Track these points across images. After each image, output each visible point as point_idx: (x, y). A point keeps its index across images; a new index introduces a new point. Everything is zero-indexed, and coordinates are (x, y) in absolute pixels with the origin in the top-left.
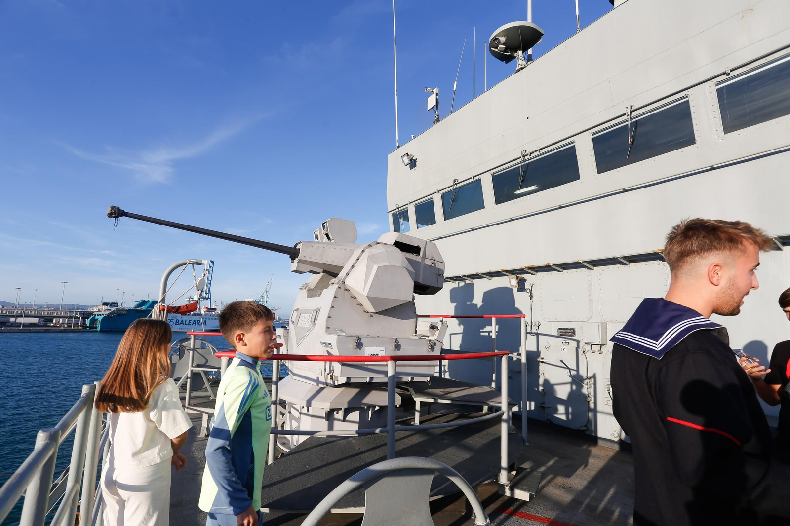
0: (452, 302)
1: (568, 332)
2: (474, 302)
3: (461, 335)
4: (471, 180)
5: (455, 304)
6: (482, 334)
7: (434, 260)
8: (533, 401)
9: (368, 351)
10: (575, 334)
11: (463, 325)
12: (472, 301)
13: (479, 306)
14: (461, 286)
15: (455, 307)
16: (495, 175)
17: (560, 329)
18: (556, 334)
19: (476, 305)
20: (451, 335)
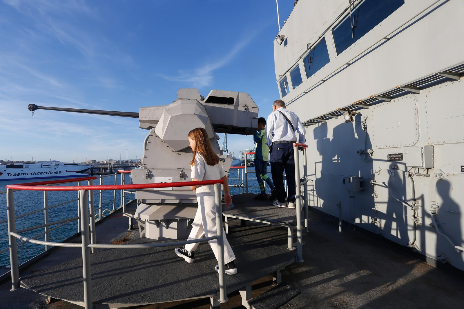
0: (315, 139)
1: (397, 157)
2: (328, 137)
3: (321, 163)
4: (319, 41)
5: (317, 140)
6: (334, 161)
7: (248, 107)
8: (370, 216)
9: (157, 180)
10: (402, 158)
11: (322, 155)
12: (327, 136)
13: (331, 140)
14: (320, 126)
15: (317, 142)
16: (334, 30)
17: (390, 155)
18: (386, 159)
19: (329, 139)
20: (315, 163)
